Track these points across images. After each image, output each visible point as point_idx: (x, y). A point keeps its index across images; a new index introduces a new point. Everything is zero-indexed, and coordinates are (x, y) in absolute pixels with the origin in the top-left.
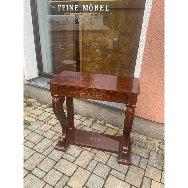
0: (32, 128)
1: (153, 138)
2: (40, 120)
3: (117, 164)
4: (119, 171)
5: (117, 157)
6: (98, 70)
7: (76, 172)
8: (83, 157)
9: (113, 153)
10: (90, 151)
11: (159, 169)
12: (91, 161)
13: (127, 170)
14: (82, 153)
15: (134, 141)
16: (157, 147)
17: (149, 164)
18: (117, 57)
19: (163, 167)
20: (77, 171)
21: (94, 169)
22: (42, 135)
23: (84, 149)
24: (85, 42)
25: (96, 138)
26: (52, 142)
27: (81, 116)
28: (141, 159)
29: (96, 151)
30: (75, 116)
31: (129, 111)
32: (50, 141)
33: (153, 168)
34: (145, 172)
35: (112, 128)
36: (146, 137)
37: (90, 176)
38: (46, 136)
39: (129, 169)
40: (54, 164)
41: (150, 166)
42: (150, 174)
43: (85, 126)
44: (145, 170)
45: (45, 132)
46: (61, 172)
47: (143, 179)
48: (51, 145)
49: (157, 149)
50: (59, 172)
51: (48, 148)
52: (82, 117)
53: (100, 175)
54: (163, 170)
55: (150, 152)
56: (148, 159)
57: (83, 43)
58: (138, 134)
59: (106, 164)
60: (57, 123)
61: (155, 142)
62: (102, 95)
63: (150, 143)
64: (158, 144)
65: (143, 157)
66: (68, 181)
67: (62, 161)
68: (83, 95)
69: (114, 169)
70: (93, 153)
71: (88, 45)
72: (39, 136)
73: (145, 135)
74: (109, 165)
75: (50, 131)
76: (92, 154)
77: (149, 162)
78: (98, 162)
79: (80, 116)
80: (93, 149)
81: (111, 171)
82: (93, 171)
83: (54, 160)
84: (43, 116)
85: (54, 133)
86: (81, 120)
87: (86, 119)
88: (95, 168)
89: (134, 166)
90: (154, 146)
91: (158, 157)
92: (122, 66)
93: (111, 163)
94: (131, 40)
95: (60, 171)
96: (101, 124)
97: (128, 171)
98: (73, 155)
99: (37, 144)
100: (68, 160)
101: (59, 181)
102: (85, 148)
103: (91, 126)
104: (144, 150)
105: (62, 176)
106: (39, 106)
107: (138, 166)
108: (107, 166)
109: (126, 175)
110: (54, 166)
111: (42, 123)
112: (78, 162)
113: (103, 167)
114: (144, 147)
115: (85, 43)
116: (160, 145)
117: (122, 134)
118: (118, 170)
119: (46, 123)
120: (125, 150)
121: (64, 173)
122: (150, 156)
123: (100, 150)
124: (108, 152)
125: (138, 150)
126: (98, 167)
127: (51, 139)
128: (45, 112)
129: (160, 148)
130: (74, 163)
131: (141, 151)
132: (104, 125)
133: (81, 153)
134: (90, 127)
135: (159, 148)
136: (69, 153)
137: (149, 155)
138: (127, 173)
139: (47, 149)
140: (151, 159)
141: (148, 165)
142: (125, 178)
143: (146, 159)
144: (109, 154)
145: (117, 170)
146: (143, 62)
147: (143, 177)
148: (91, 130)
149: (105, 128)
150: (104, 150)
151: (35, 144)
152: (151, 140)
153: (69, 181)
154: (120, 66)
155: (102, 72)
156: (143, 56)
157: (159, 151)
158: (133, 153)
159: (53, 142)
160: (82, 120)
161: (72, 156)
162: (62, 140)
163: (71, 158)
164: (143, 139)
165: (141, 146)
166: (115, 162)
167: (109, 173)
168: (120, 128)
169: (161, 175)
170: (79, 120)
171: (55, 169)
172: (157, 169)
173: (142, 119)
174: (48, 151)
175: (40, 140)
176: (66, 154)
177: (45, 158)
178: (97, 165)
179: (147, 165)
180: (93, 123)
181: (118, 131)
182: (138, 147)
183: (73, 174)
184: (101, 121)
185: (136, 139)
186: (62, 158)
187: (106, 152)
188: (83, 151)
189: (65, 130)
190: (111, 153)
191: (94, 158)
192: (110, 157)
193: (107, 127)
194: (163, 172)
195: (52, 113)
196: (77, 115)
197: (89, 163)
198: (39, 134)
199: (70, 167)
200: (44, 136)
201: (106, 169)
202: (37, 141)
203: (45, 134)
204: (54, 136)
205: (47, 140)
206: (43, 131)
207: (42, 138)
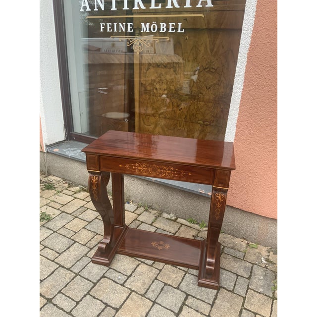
0: (53, 225)
1: (258, 244)
2: (66, 213)
3: (197, 287)
4: (200, 300)
5: (196, 276)
6: (166, 129)
7: (127, 301)
8: (141, 275)
9: (190, 269)
10: (151, 266)
11: (269, 296)
12: (153, 282)
13: (214, 297)
14: (138, 269)
15: (226, 248)
16: (264, 258)
17: (251, 287)
18: (196, 107)
19: (274, 292)
20: (129, 299)
21: (158, 296)
22: (70, 238)
23: (142, 262)
24: (144, 82)
25: (161, 243)
26: (87, 250)
27: (136, 206)
28: (237, 278)
29: (162, 264)
30: (126, 206)
31: (217, 198)
32: (84, 248)
33: (258, 294)
34: (244, 300)
35: (188, 226)
36: (246, 242)
37: (151, 307)
38: (77, 240)
39: (217, 295)
40: (91, 287)
41: (253, 292)
42: (252, 304)
43: (142, 222)
44: (244, 298)
45: (76, 233)
46: (101, 301)
47: (241, 312)
48: (86, 255)
49: (264, 261)
50: (99, 301)
51: (80, 259)
52: (137, 208)
53: (168, 307)
54: (274, 298)
55: (252, 267)
56: (249, 278)
57: (141, 84)
58: (232, 237)
59: (178, 288)
60: (96, 218)
61: (261, 250)
62: (172, 171)
63: (252, 251)
64: (266, 254)
65: (242, 276)
67: (104, 282)
68: (140, 170)
69: (191, 296)
70: (156, 268)
71: (149, 88)
72: (65, 240)
73: (244, 238)
74: (183, 290)
75: (84, 232)
76: (154, 270)
77: (251, 284)
78: (165, 284)
80: (156, 262)
81: (186, 299)
82: (156, 299)
83: (90, 281)
84: (72, 205)
85: (91, 235)
86: (136, 212)
87: (144, 211)
88: (159, 294)
89: (225, 291)
90: (259, 258)
91: (266, 275)
92: (206, 123)
93: (187, 286)
94: (219, 81)
95: (101, 298)
96: (170, 220)
97: (215, 299)
98: (122, 272)
99: (62, 252)
100: (114, 281)
102: (143, 260)
103: (152, 223)
104: (243, 263)
105: (103, 308)
106: (66, 189)
107: (232, 292)
108: (180, 290)
109: (212, 306)
110: (90, 290)
111: (71, 217)
112: (130, 284)
113: (174, 292)
114: (242, 258)
115: (145, 85)
116: (268, 256)
117: (206, 236)
118: (199, 297)
119: (76, 217)
120: (210, 264)
121: (108, 302)
122: (253, 274)
123: (169, 264)
124: (181, 268)
125: (232, 264)
126: (166, 293)
127: (85, 245)
128: (76, 198)
129: (269, 259)
130: (124, 286)
131: (236, 265)
132: (175, 221)
133: (136, 268)
134: (151, 225)
135: (267, 260)
136: (115, 268)
137: (251, 272)
138: (214, 302)
139: (78, 261)
140: (254, 280)
141: (250, 289)
142: (210, 311)
143: (246, 280)
144: (183, 270)
145: (196, 298)
146: (239, 116)
147: (241, 310)
148: (152, 229)
149: (177, 226)
150: (174, 264)
151: (58, 253)
152: (254, 246)
153: (116, 316)
154: (201, 122)
155: (172, 131)
156: (240, 107)
157: (267, 266)
158: (224, 269)
159: (89, 249)
160: (138, 212)
161: (120, 274)
162: (104, 246)
163: (120, 277)
164: (241, 245)
165: (237, 258)
166: (193, 284)
167: (183, 302)
168: (202, 226)
169: (272, 307)
170: (133, 212)
171: (91, 296)
172: (264, 297)
173: (238, 212)
174: (80, 265)
175: (67, 247)
176: (110, 270)
177: (75, 277)
178: (162, 289)
179: (248, 288)
180: (156, 218)
181: (199, 231)
182: (232, 259)
183: (122, 305)
184: (169, 214)
185: (229, 246)
186: (103, 277)
187: (179, 267)
188: (140, 266)
189: (109, 229)
190: (186, 269)
191: (159, 278)
192: (185, 275)
193: (180, 225)
194: (274, 301)
195: (87, 201)
196: (129, 203)
197: (149, 286)
198: (65, 236)
199: (117, 293)
200: (73, 240)
201: (178, 296)
202: (62, 247)
203: (75, 235)
204: (90, 240)
205: (79, 246)
206: (73, 231)
207: (69, 244)
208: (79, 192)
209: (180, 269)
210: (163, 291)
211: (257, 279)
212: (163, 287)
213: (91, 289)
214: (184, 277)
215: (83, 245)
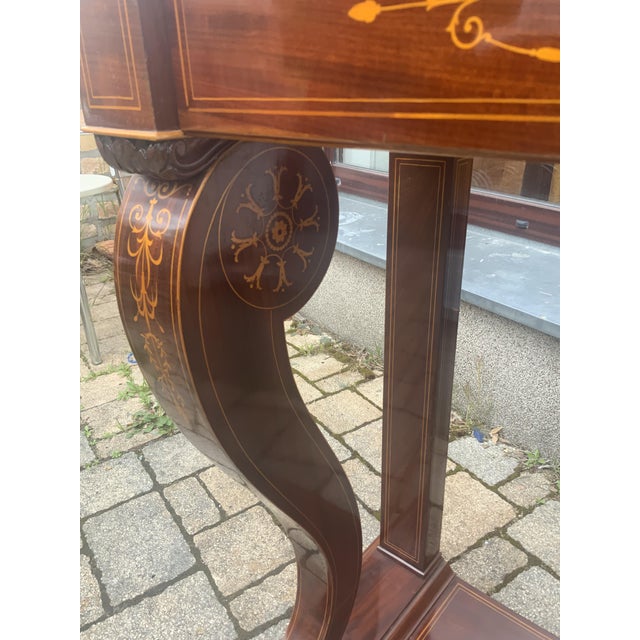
0: (169, 457)
22: (189, 538)
27: (514, 463)
38: (209, 558)
43: (534, 561)
52: (519, 471)
79: (508, 455)
99: (123, 606)
127: (224, 601)
160: (518, 492)
170: (494, 489)
175: (154, 583)
195: (327, 389)
196: (481, 438)
198: (177, 519)
200: (196, 552)
202: (139, 576)
203: (214, 530)
204: (259, 577)
205: (202, 595)
206: (217, 504)
207: (173, 567)
208: (313, 353)
215: (219, 596)
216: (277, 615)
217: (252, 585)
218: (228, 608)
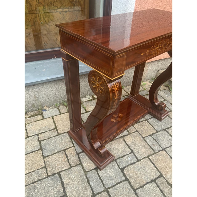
3: (161, 122)
5: (152, 118)
7: (156, 165)
8: (135, 144)
9: (145, 117)
10: (130, 134)
12: (146, 141)
14: (128, 143)
20: (155, 163)
21: (159, 145)
22: (48, 176)
23: (123, 137)
25: (115, 116)
27: (55, 108)
29: (132, 127)
37: (167, 153)
38: (57, 171)
40: (128, 185)
45: (45, 167)
46: (147, 183)
48: (85, 172)
50: (147, 185)
51: (88, 179)
52: (58, 109)
59: (157, 131)
61: (147, 84)
63: (146, 87)
64: (151, 84)
66: (167, 181)
67: (128, 172)
69: (166, 129)
70: (134, 132)
75: (51, 159)
76: (135, 134)
78: (151, 135)
80: (128, 129)
81: (168, 132)
82: (161, 147)
85: (60, 156)
88: (158, 143)
91: (166, 93)
93: (158, 126)
95: (145, 182)
96: (91, 100)
99: (65, 192)
100: (131, 164)
101: (162, 192)
102: (121, 135)
103: (85, 110)
105: (155, 185)
107: (171, 111)
108: (159, 131)
110: (132, 187)
112: (141, 155)
113: (160, 135)
121: (152, 179)
122: (163, 97)
124: (141, 120)
126: (159, 139)
130: (140, 160)
132: (94, 99)
133: (126, 143)
134: (87, 112)
136: (118, 157)
139: (88, 182)
143: (165, 101)
144: (144, 120)
145: (169, 128)
152: (144, 84)
153: (167, 179)
159: (80, 166)
161: (126, 156)
163: (129, 158)
166: (157, 123)
170: (61, 114)
171: (138, 188)
175: (60, 184)
176: (118, 161)
177: (108, 193)
180: (82, 105)
183: (158, 170)
186: (122, 170)
188: (125, 140)
191: (143, 136)
196: (45, 111)
197: (147, 145)
198: (39, 180)
199: (145, 168)
200: (54, 174)
201: (164, 135)
202: (56, 189)
203: (48, 170)
204: (67, 160)
205: (67, 172)
206: (39, 169)
207: (57, 180)
209: (141, 122)
210: (156, 140)
211: (167, 98)
212: (153, 138)
213: (131, 185)
214: (149, 123)
215: (69, 169)
216: (77, 157)
217: (68, 161)
218: (73, 167)
